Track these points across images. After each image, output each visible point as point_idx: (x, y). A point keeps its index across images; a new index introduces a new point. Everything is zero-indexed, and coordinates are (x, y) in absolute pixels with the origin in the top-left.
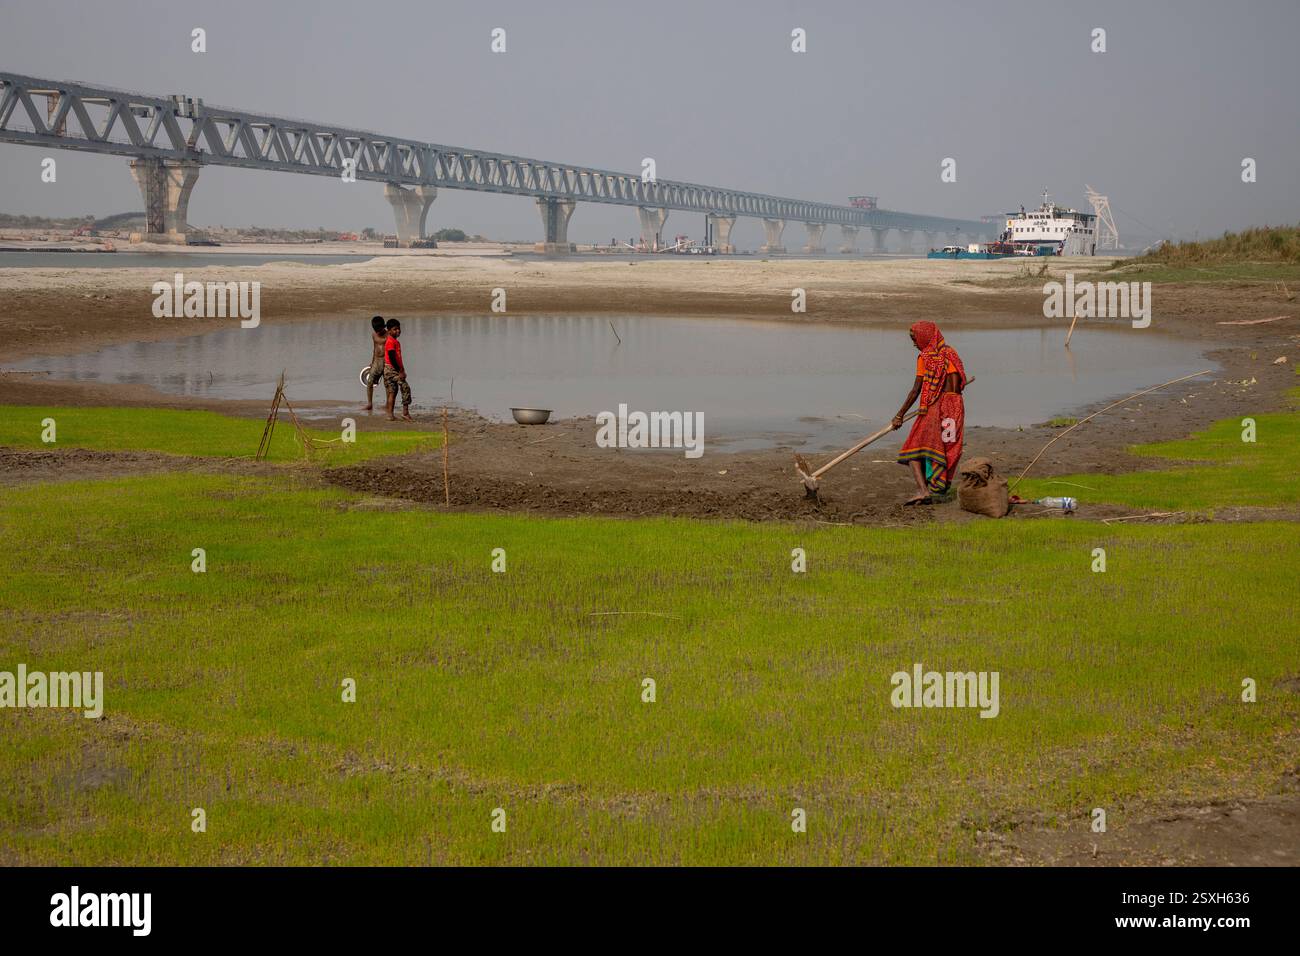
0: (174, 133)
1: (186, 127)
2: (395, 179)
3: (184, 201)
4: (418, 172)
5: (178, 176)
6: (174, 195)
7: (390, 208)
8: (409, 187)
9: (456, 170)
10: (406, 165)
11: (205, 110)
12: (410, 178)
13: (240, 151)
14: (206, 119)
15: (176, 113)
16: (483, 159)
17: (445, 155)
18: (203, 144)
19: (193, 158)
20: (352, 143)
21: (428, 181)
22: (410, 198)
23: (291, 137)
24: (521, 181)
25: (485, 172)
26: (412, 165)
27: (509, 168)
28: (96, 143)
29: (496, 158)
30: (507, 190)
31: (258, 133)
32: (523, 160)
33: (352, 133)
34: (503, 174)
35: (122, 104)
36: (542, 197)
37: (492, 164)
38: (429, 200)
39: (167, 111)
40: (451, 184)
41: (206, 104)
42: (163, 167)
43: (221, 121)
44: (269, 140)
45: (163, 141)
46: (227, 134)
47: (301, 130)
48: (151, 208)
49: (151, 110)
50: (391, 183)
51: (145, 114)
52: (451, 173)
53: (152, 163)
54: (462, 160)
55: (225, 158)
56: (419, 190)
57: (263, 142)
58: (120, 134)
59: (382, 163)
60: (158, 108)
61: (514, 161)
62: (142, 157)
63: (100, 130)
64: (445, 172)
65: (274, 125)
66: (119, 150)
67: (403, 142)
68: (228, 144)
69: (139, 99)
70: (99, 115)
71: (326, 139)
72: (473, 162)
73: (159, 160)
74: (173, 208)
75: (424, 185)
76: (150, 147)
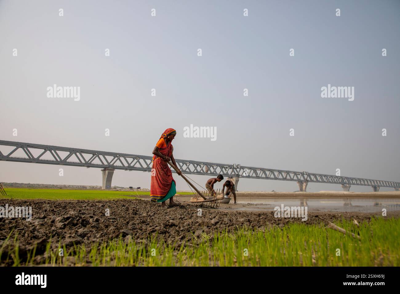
0: (304, 177)
1: (306, 176)
2: (343, 184)
3: (306, 188)
4: (347, 182)
5: (305, 184)
6: (304, 187)
7: (342, 188)
8: (346, 185)
9: (354, 181)
10: (345, 181)
11: (308, 173)
12: (346, 183)
13: (315, 180)
14: (309, 175)
15: (304, 174)
16: (360, 180)
17: (352, 179)
18: (308, 179)
19: (307, 181)
20: (335, 178)
21: (349, 184)
22: (346, 187)
23: (323, 177)
24: (371, 184)
25: (360, 182)
26: (346, 181)
27: (365, 181)
28: (292, 180)
29: (362, 179)
30: (365, 185)
31: (318, 177)
32: (368, 179)
33: (329, 175)
34: (364, 182)
35: (295, 173)
36: (373, 186)
37: (362, 180)
38: (350, 187)
39: (303, 174)
40: (354, 184)
41: (309, 172)
42: (302, 183)
43: (311, 175)
44: (320, 177)
45: (302, 179)
46: (312, 177)
47: (325, 176)
48: (300, 189)
49: (300, 174)
50: (342, 184)
51: (299, 175)
52: (354, 182)
53: (300, 182)
54: (355, 180)
55: (312, 181)
56: (348, 185)
57: (319, 178)
58: (295, 178)
59: (340, 181)
60: (301, 174)
61: (366, 180)
62: (299, 182)
63: (292, 178)
64: (352, 182)
65: (321, 176)
66: (295, 180)
67: (344, 177)
68: (313, 179)
69: (298, 172)
70: (292, 175)
71: (330, 177)
72: (358, 180)
73: (302, 182)
74: (304, 189)
75: (348, 184)
76: (300, 180)
